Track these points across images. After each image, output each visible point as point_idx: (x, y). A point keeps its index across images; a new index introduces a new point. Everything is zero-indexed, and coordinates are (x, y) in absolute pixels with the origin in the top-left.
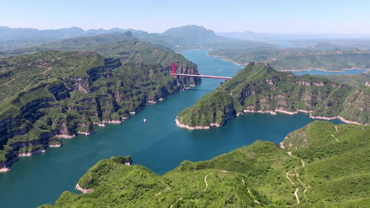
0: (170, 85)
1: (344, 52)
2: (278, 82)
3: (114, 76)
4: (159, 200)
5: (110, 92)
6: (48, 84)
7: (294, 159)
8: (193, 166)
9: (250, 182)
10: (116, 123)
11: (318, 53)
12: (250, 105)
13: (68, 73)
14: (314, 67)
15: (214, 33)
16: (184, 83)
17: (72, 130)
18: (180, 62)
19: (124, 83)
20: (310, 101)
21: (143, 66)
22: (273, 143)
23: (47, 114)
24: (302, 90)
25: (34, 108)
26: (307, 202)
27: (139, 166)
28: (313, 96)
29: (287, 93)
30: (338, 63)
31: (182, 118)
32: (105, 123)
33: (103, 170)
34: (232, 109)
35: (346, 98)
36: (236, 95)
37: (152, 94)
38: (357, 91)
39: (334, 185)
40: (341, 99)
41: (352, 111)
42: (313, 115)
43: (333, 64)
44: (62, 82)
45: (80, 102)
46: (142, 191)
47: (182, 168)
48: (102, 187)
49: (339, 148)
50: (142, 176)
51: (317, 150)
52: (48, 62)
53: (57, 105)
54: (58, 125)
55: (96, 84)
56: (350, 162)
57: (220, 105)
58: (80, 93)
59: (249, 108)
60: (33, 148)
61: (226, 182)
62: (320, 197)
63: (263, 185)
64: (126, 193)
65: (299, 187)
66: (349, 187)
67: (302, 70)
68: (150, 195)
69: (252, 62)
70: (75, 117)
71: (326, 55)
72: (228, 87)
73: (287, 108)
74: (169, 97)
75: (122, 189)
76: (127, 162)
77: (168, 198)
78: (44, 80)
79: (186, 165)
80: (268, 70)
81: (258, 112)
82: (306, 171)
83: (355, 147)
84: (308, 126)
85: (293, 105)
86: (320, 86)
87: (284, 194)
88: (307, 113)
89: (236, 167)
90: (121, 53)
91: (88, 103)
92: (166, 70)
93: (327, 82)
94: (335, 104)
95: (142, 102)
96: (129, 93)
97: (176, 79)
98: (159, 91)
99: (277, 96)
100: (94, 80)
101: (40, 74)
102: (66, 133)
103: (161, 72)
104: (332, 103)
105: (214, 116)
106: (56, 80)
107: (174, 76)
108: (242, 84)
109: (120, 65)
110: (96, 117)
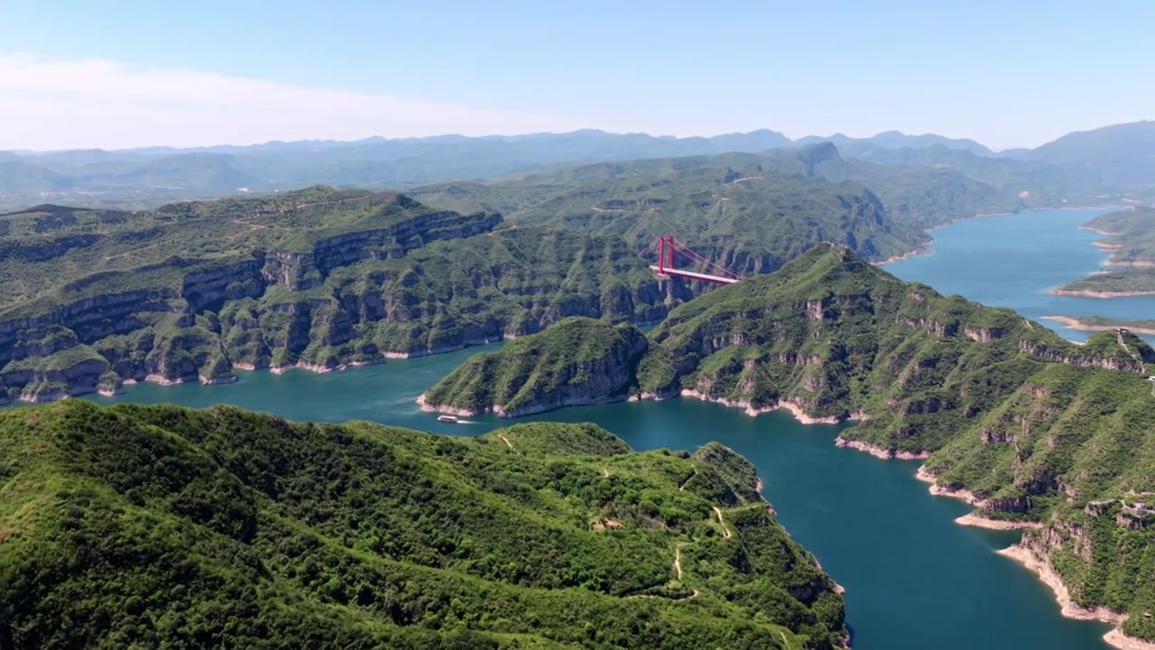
2: (853, 315)
3: (407, 258)
6: (209, 261)
12: (705, 375)
13: (281, 241)
17: (179, 369)
23: (151, 326)
25: (127, 309)
34: (601, 377)
37: (519, 317)
42: (844, 433)
45: (268, 310)
52: (268, 212)
53: (179, 307)
59: (700, 384)
60: (47, 387)
73: (810, 402)
81: (720, 400)
86: (981, 340)
90: (610, 204)
91: (281, 316)
92: (635, 255)
93: (1008, 332)
94: (962, 412)
95: (456, 333)
96: (424, 305)
97: (660, 284)
98: (553, 312)
99: (811, 358)
100: (346, 264)
101: (223, 239)
102: (162, 371)
103: (611, 259)
104: (944, 403)
105: (515, 385)
106: (236, 252)
107: (660, 274)
108: (712, 309)
109: (481, 232)
110: (283, 349)
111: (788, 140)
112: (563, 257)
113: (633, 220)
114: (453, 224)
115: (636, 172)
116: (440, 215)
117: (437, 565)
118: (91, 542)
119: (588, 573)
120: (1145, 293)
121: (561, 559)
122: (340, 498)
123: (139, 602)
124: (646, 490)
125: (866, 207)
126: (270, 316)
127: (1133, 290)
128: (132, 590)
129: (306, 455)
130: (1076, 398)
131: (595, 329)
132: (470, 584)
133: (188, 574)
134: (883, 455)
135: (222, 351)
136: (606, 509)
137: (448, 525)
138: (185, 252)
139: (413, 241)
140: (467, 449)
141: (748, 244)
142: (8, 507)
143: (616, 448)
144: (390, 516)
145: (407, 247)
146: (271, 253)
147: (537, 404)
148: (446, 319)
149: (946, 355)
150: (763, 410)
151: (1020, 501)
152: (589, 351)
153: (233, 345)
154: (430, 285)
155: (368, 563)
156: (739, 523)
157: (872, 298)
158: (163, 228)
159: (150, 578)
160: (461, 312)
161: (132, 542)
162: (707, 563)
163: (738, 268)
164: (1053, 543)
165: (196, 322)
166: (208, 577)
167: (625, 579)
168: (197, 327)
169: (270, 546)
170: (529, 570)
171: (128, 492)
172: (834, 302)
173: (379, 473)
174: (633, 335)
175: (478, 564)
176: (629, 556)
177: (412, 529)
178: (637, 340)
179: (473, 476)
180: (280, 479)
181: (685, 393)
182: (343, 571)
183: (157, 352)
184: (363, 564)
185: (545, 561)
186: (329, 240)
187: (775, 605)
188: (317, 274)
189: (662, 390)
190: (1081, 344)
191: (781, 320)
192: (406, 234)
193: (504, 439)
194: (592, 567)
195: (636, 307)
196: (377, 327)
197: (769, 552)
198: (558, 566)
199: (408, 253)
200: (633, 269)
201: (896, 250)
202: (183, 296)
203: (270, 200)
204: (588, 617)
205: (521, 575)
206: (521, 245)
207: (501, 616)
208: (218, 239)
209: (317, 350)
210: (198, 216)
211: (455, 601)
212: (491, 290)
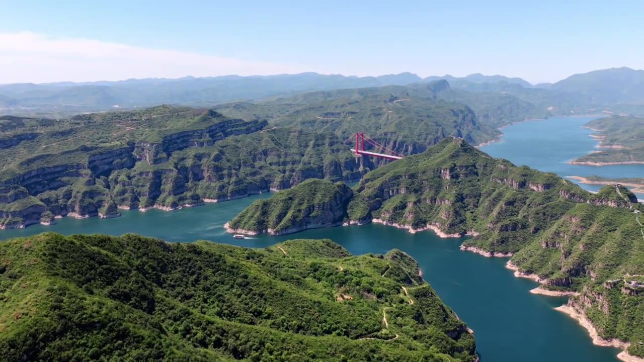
10: (163, 210)
12: (386, 210)
13: (144, 136)
17: (87, 210)
21: (301, 134)
23: (70, 185)
25: (54, 176)
37: (279, 178)
45: (137, 176)
52: (135, 120)
53: (86, 174)
58: (144, 164)
59: (383, 216)
60: (11, 221)
73: (444, 225)
81: (394, 225)
86: (539, 190)
90: (326, 114)
91: (145, 178)
92: (342, 143)
93: (553, 186)
94: (530, 230)
95: (243, 188)
96: (225, 172)
97: (356, 159)
98: (297, 176)
99: (444, 201)
100: (181, 149)
101: (110, 135)
102: (77, 211)
103: (329, 146)
104: (520, 226)
105: (280, 217)
106: (118, 143)
107: (356, 154)
108: (389, 174)
109: (257, 130)
110: (146, 198)
111: (420, 78)
112: (302, 145)
113: (339, 123)
114: (241, 126)
115: (339, 96)
116: (233, 121)
117: (252, 323)
118: (68, 317)
119: (337, 326)
120: (620, 163)
121: (321, 318)
122: (196, 286)
123: (97, 351)
124: (364, 277)
125: (466, 115)
126: (138, 179)
127: (614, 161)
128: (93, 344)
129: (177, 261)
130: (595, 223)
131: (324, 185)
132: (275, 335)
133: (123, 335)
134: (487, 255)
135: (111, 199)
136: (343, 289)
137: (258, 300)
138: (88, 143)
139: (219, 136)
140: (263, 256)
141: (405, 137)
142: (18, 297)
143: (342, 253)
144: (225, 296)
145: (215, 139)
146: (138, 143)
147: (293, 228)
148: (238, 180)
149: (519, 199)
150: (419, 230)
151: (566, 280)
152: (321, 198)
153: (117, 195)
154: (228, 161)
155: (218, 324)
156: (417, 296)
157: (477, 167)
158: (76, 129)
159: (102, 337)
160: (246, 175)
161: (91, 316)
162: (401, 319)
163: (399, 150)
164: (586, 304)
165: (96, 182)
166: (135, 336)
167: (357, 329)
168: (96, 185)
169: (163, 315)
170: (304, 325)
171: (84, 286)
172: (456, 169)
173: (218, 271)
174: (345, 188)
175: (276, 322)
176: (359, 316)
177: (238, 303)
178: (347, 191)
179: (270, 272)
180: (164, 276)
181: (375, 221)
182: (204, 329)
183: (73, 200)
184: (215, 325)
185: (313, 319)
186: (171, 136)
187: (441, 342)
188: (164, 155)
189: (362, 219)
190: (596, 193)
191: (427, 180)
192: (214, 132)
193: (281, 249)
194: (339, 323)
195: (343, 172)
196: (198, 185)
197: (434, 311)
198: (320, 323)
199: (216, 142)
200: (341, 152)
201: (483, 140)
202: (88, 168)
203: (136, 113)
204: (343, 352)
205: (300, 328)
206: (279, 138)
207: (294, 353)
208: (107, 135)
209: (165, 198)
210: (95, 122)
211: (268, 345)
212: (262, 163)
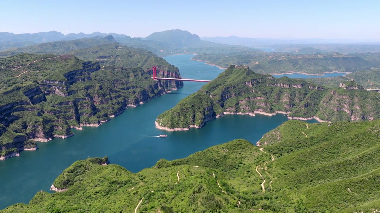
0: (151, 88)
1: (325, 56)
2: (257, 84)
3: (93, 79)
4: (132, 194)
5: (88, 95)
6: (23, 87)
7: (265, 155)
8: (169, 164)
9: (220, 176)
10: (94, 127)
11: (300, 57)
12: (230, 107)
13: (45, 77)
14: (296, 70)
15: (199, 37)
16: (166, 86)
17: (49, 134)
18: (161, 66)
19: (103, 87)
20: (288, 102)
21: (123, 70)
22: (246, 141)
23: (22, 118)
24: (280, 92)
25: (8, 112)
26: (271, 191)
27: (115, 165)
28: (291, 98)
29: (266, 96)
30: (319, 67)
31: (161, 120)
32: (83, 126)
33: (79, 171)
34: (211, 111)
35: (322, 99)
36: (216, 97)
37: (132, 98)
38: (332, 92)
39: (296, 176)
40: (317, 100)
41: (327, 111)
42: (290, 116)
43: (314, 68)
44: (38, 85)
45: (57, 105)
46: (116, 187)
47: (158, 166)
48: (77, 186)
49: (306, 143)
50: (117, 173)
51: (286, 146)
52: (23, 65)
53: (33, 108)
54: (34, 128)
55: (73, 87)
56: (314, 154)
57: (200, 107)
58: (57, 97)
59: (229, 110)
60: (7, 151)
61: (197, 176)
62: (283, 186)
63: (233, 178)
64: (100, 189)
65: (266, 179)
66: (310, 176)
67: (285, 73)
68: (124, 190)
69: (232, 65)
70: (51, 120)
71: (308, 59)
72: (208, 90)
73: (266, 110)
74: (150, 101)
75: (96, 186)
76: (104, 163)
77: (140, 192)
78: (19, 84)
79: (162, 164)
80: (248, 72)
81: (238, 113)
82: (274, 165)
83: (321, 141)
84: (283, 124)
85: (272, 106)
86: (298, 88)
87: (252, 186)
88: (285, 114)
89: (210, 163)
90: (100, 57)
91: (66, 107)
92: (147, 74)
93: (305, 84)
95: (121, 106)
99: (256, 98)
102: (39, 136)
103: (142, 75)
104: (309, 104)
106: (31, 83)
107: (155, 80)
109: (99, 69)
110: (74, 120)
114: (92, 66)
141: (169, 68)
148: (117, 101)
154: (106, 89)
195: (155, 91)
